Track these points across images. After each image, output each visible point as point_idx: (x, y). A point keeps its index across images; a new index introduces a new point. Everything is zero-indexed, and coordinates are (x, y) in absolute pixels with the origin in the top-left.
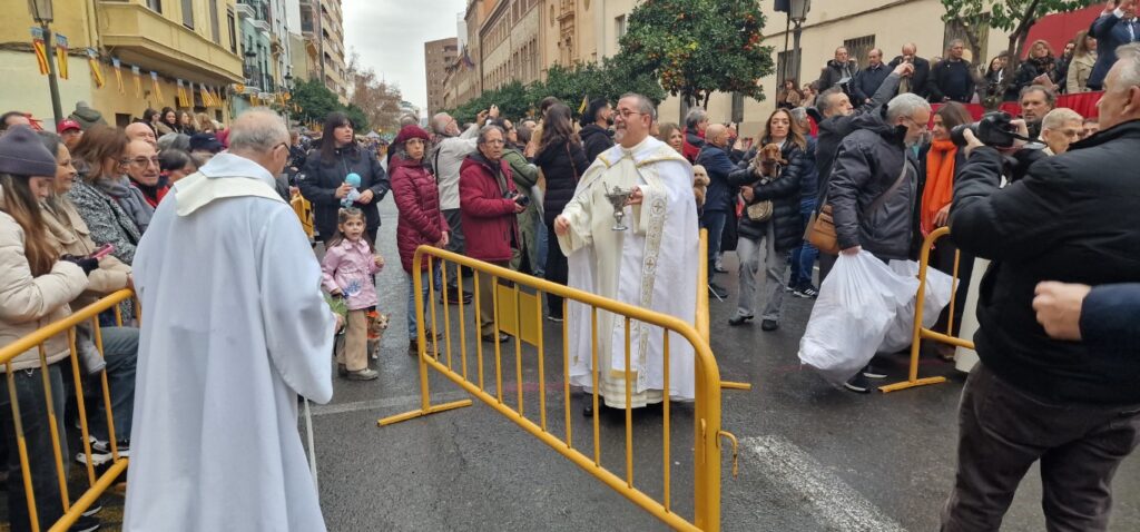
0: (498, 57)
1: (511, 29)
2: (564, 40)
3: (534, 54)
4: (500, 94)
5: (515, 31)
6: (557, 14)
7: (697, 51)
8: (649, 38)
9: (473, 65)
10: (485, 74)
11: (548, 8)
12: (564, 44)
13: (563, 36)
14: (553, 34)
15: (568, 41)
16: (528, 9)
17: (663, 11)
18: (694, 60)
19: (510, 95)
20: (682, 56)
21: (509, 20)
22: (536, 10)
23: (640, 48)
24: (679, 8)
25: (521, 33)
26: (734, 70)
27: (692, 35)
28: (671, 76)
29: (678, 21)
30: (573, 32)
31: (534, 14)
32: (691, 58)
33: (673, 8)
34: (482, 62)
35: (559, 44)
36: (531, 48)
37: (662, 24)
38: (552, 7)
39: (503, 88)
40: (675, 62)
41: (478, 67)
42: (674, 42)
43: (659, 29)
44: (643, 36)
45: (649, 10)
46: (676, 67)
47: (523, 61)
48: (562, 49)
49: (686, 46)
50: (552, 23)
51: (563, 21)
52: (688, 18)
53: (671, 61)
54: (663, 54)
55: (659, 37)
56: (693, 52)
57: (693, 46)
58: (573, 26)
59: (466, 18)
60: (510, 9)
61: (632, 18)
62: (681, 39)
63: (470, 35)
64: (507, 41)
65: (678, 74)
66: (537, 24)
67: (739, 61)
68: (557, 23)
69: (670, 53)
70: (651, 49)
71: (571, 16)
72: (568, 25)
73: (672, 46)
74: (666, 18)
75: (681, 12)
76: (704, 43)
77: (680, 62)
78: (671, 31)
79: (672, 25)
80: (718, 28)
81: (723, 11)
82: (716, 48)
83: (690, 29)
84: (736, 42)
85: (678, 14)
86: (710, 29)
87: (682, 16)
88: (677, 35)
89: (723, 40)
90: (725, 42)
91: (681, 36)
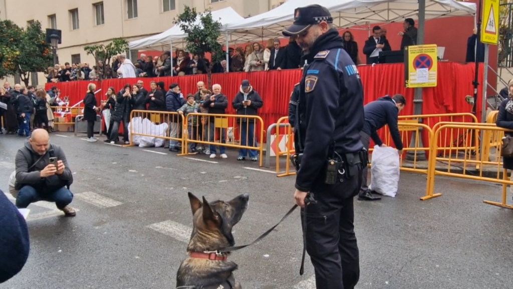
7: (19, 55)
17: (4, 36)
18: (18, 59)
20: (13, 57)
24: (10, 36)
26: (36, 63)
27: (17, 47)
28: (8, 65)
29: (10, 41)
33: (7, 35)
37: (3, 42)
40: (9, 59)
42: (8, 50)
43: (2, 44)
46: (10, 61)
49: (14, 53)
52: (15, 40)
53: (7, 59)
54: (4, 55)
56: (17, 55)
57: (18, 53)
62: (12, 50)
65: (11, 64)
67: (39, 60)
69: (7, 56)
73: (8, 52)
74: (5, 40)
75: (12, 37)
76: (22, 52)
77: (12, 59)
78: (7, 46)
79: (8, 43)
80: (28, 46)
81: (30, 39)
82: (28, 54)
83: (17, 45)
84: (37, 52)
85: (10, 38)
86: (24, 46)
87: (12, 39)
88: (10, 48)
89: (30, 51)
90: (32, 52)
91: (12, 48)
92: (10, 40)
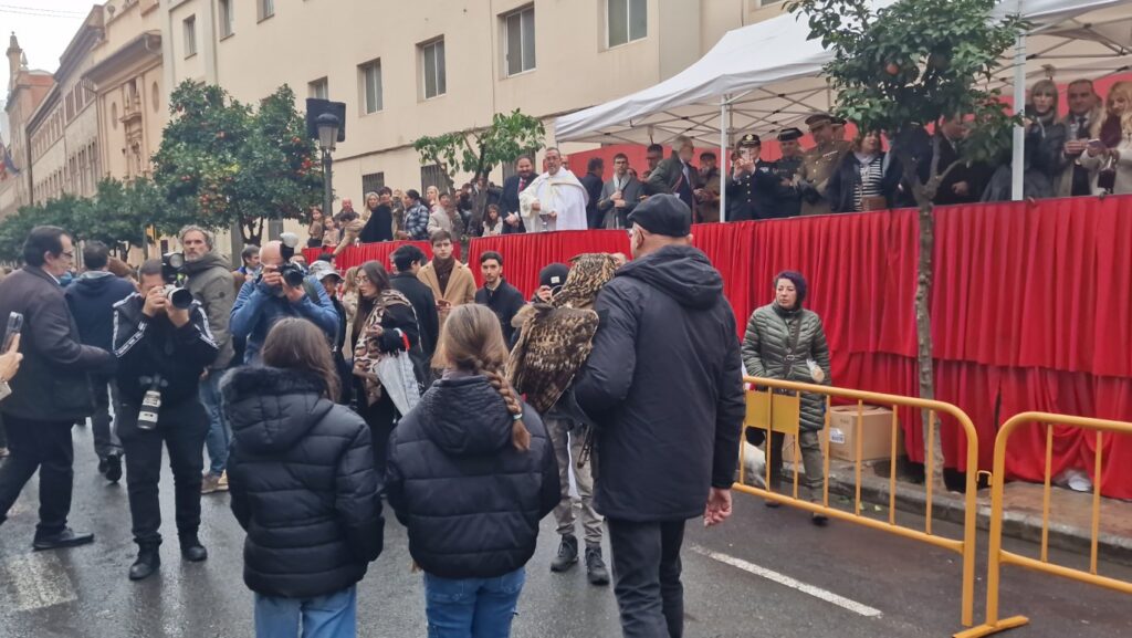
0: (50, 163)
1: (65, 128)
2: (130, 146)
3: (94, 161)
4: (43, 211)
5: (70, 131)
6: (120, 114)
7: (238, 175)
8: (183, 157)
9: (17, 171)
10: (35, 183)
11: (109, 105)
12: (130, 151)
13: (129, 141)
14: (116, 137)
15: (135, 148)
16: (85, 105)
17: (201, 128)
18: (237, 184)
19: (58, 212)
20: (223, 180)
21: (62, 117)
22: (94, 105)
23: (171, 169)
24: (219, 126)
25: (79, 131)
26: (283, 197)
27: (235, 155)
28: (210, 201)
29: (218, 139)
30: (141, 137)
31: (91, 112)
32: (233, 182)
33: (211, 125)
34: (30, 166)
35: (124, 151)
36: (91, 153)
37: (199, 142)
38: (114, 105)
39: (49, 203)
40: (214, 186)
41: (25, 173)
42: (212, 163)
43: (197, 147)
44: (177, 154)
45: (184, 125)
46: (215, 191)
47: (83, 168)
48: (128, 157)
49: (227, 169)
50: (115, 126)
51: (128, 123)
52: (229, 137)
53: (209, 184)
54: (200, 175)
55: (195, 158)
56: (234, 175)
57: (235, 169)
58: (141, 130)
59: (7, 109)
60: (62, 104)
61: (166, 133)
62: (221, 161)
63: (13, 131)
64: (61, 143)
65: (218, 199)
66: (95, 124)
67: (286, 186)
68: (121, 125)
69: (207, 176)
70: (185, 169)
71: (138, 118)
72: (135, 127)
73: (211, 168)
74: (205, 136)
75: (221, 130)
76: (247, 166)
77: (219, 185)
78: (209, 151)
79: (211, 144)
80: (260, 151)
81: (267, 132)
82: (260, 172)
83: (234, 150)
84: (282, 166)
85: (216, 132)
86: (251, 151)
87: (222, 134)
88: (216, 156)
89: (265, 164)
90: (269, 166)
91: (221, 157)
92: (218, 135)
